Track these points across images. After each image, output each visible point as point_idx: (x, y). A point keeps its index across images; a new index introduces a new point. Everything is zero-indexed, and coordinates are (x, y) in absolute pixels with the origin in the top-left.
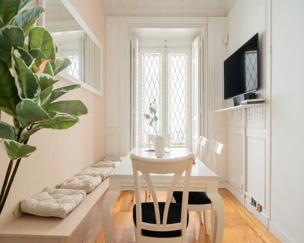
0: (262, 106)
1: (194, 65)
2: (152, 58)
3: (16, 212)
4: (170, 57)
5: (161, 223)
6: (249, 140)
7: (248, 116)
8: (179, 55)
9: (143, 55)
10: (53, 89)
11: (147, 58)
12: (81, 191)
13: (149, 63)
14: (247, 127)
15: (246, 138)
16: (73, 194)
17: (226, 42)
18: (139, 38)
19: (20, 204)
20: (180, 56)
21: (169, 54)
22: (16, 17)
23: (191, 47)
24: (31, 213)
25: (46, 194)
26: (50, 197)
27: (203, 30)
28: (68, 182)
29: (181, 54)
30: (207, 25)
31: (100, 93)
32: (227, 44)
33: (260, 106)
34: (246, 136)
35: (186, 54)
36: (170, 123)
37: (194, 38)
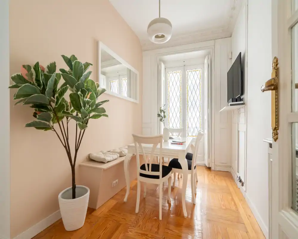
2: (174, 74)
3: (88, 158)
4: (188, 73)
5: (149, 171)
6: (240, 133)
8: (195, 71)
9: (168, 73)
10: (96, 103)
11: (171, 75)
12: (117, 154)
13: (173, 78)
14: (239, 123)
16: (113, 154)
17: (230, 57)
18: (164, 62)
19: (89, 155)
21: (187, 70)
22: (81, 78)
23: (204, 64)
24: (94, 159)
25: (101, 153)
26: (103, 154)
27: (211, 51)
28: (113, 150)
29: (196, 69)
30: (214, 46)
31: (137, 102)
34: (239, 130)
35: (200, 69)
36: (188, 121)
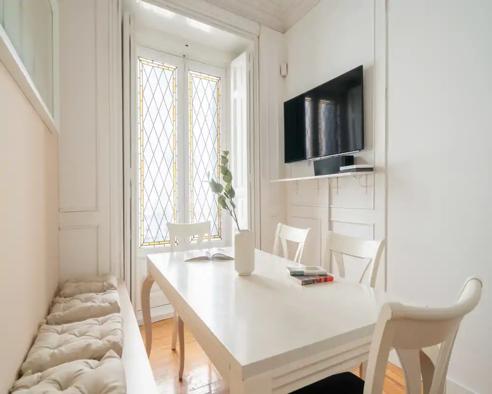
0: (367, 175)
1: (235, 100)
2: (159, 71)
4: (192, 78)
7: (334, 190)
8: (206, 78)
9: (140, 60)
11: (148, 69)
13: (153, 81)
14: (332, 206)
15: (330, 222)
17: (284, 72)
20: (209, 81)
21: (191, 72)
23: (227, 69)
27: (252, 45)
29: (210, 77)
30: (259, 37)
32: (284, 77)
33: (361, 176)
34: (331, 220)
35: (219, 79)
37: (235, 53)
